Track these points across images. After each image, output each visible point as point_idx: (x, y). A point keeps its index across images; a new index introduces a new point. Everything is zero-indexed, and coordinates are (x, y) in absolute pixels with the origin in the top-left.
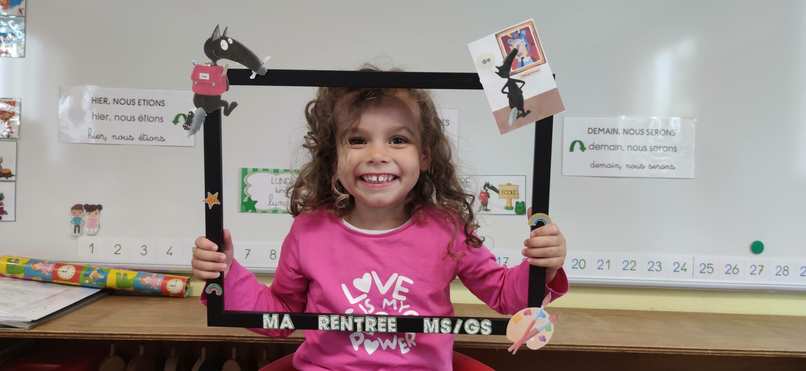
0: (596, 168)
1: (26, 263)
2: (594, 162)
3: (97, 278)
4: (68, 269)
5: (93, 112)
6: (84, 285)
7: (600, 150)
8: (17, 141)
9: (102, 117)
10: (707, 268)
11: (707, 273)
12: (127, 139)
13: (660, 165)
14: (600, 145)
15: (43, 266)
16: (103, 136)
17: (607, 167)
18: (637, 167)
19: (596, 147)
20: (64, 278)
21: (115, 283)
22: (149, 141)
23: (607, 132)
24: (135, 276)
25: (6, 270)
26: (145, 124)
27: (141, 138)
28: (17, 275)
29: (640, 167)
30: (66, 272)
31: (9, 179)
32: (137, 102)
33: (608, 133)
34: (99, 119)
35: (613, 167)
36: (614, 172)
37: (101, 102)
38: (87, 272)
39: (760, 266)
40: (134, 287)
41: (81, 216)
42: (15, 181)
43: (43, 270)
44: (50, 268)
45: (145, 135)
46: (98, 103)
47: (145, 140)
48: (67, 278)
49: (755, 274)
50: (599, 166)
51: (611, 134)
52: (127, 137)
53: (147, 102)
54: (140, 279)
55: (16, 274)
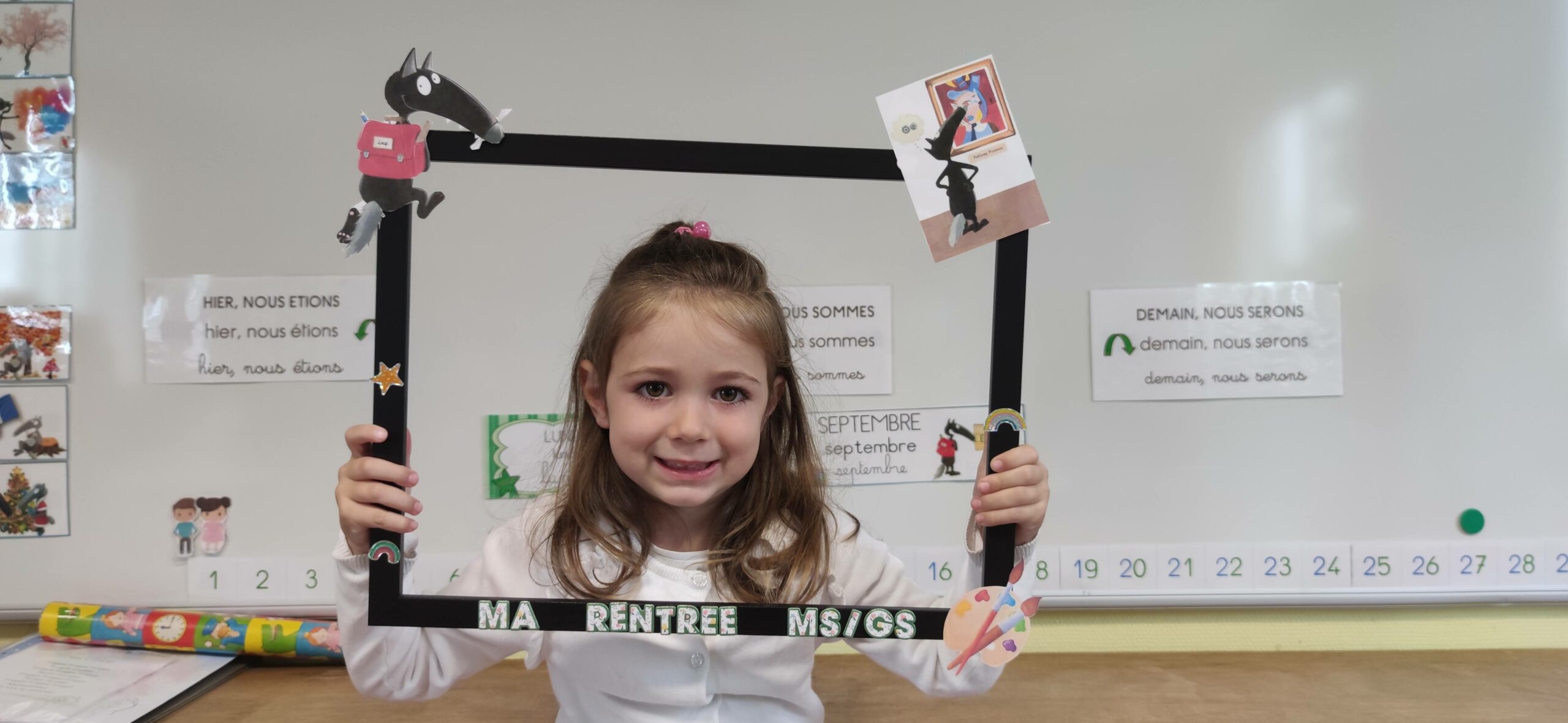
0: (1155, 385)
1: (94, 615)
2: (1151, 373)
3: (228, 636)
4: (172, 621)
5: (207, 325)
6: (205, 651)
7: (1161, 352)
8: (66, 386)
9: (223, 333)
10: (1378, 565)
11: (1379, 575)
12: (272, 372)
13: (1278, 374)
14: (1162, 339)
15: (125, 619)
16: (227, 367)
17: (1177, 381)
18: (1234, 378)
19: (1153, 345)
20: (165, 639)
21: (261, 645)
22: (314, 374)
23: (1173, 315)
24: (297, 629)
25: (57, 630)
26: (304, 341)
27: (298, 369)
28: (78, 639)
29: (1240, 380)
30: (169, 628)
31: (56, 456)
32: (286, 301)
33: (1176, 318)
34: (219, 336)
35: (1189, 382)
36: (1191, 391)
37: (221, 305)
38: (208, 627)
39: (1478, 556)
40: (295, 649)
41: (191, 521)
42: (65, 461)
43: (125, 627)
44: (139, 622)
45: (306, 363)
46: (215, 307)
47: (305, 372)
48: (171, 640)
49: (1470, 573)
50: (1162, 381)
51: (1182, 318)
52: (272, 367)
53: (308, 301)
54: (307, 634)
55: (75, 636)
